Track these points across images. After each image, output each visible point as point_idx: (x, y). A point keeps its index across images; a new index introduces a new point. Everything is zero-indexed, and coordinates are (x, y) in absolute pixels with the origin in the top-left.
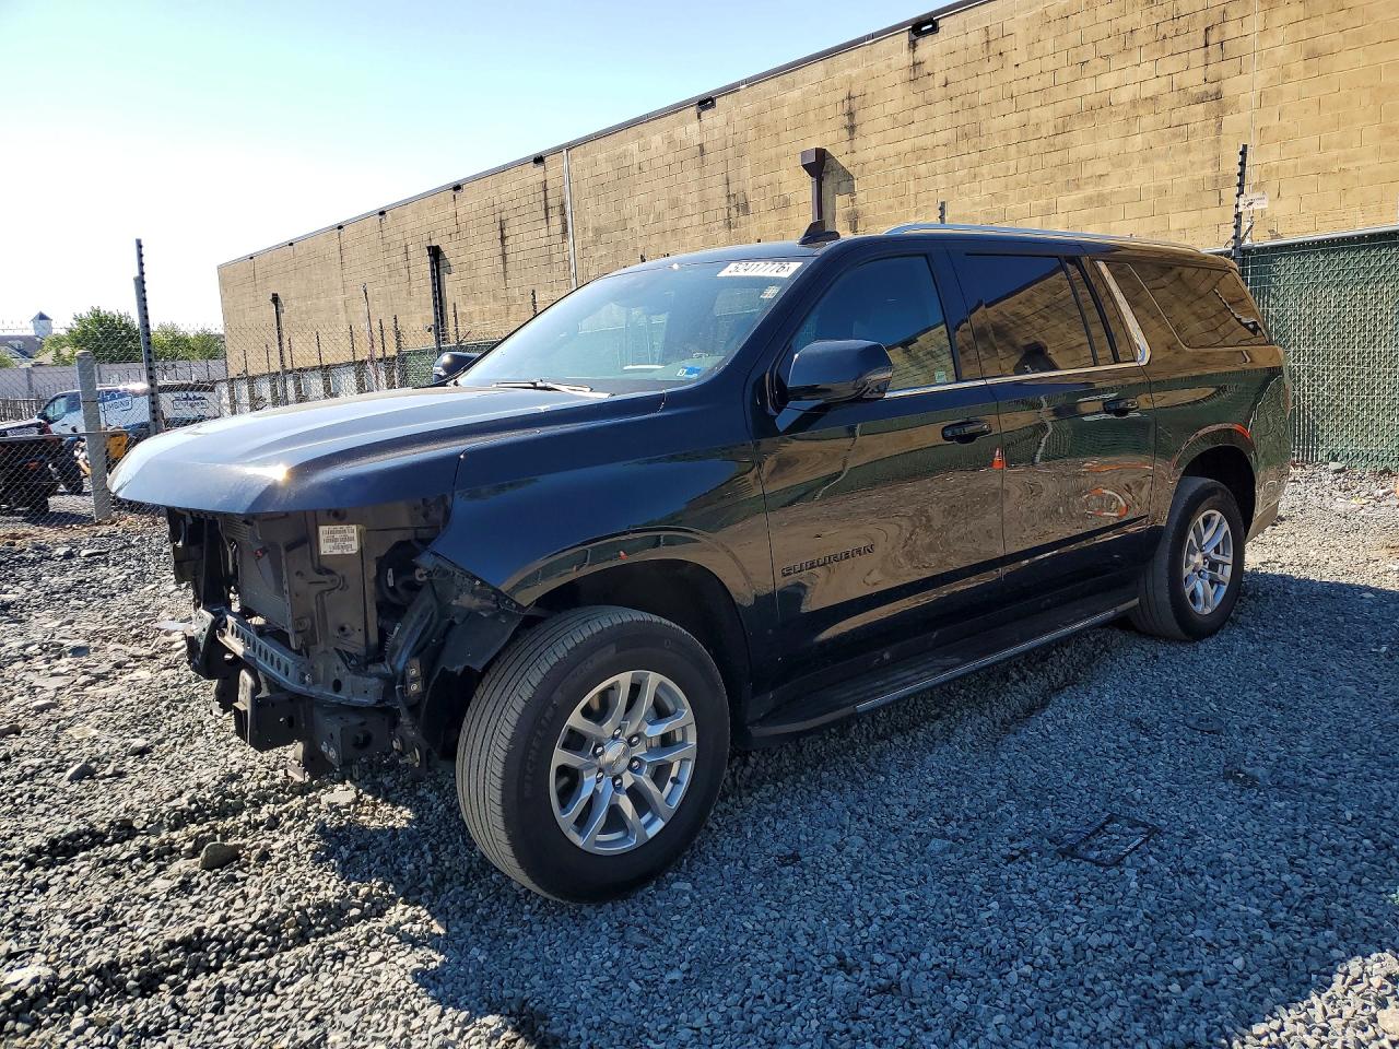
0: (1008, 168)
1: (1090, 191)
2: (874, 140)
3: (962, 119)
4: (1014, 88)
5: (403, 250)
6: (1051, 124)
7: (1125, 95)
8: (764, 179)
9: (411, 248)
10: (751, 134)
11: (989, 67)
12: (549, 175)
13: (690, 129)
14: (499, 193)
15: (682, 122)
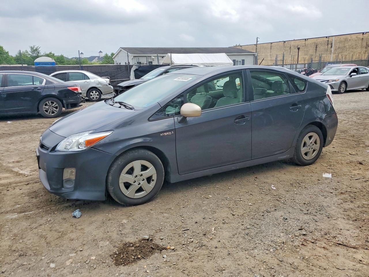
5: (289, 47)
13: (361, 36)
14: (317, 41)
15: (359, 35)
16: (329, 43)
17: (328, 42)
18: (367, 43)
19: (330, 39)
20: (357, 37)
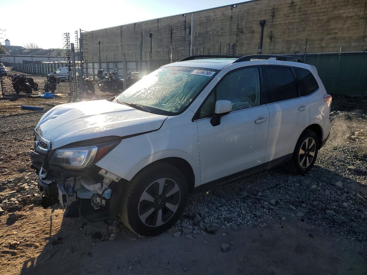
0: (313, 29)
1: (333, 36)
2: (279, 20)
3: (303, 17)
4: (317, 11)
5: (141, 34)
6: (325, 20)
7: (345, 15)
8: (248, 26)
9: (143, 33)
10: (246, 15)
11: (312, 5)
12: (187, 19)
14: (172, 22)
15: (227, 10)
16: (186, 26)
18: (238, 26)
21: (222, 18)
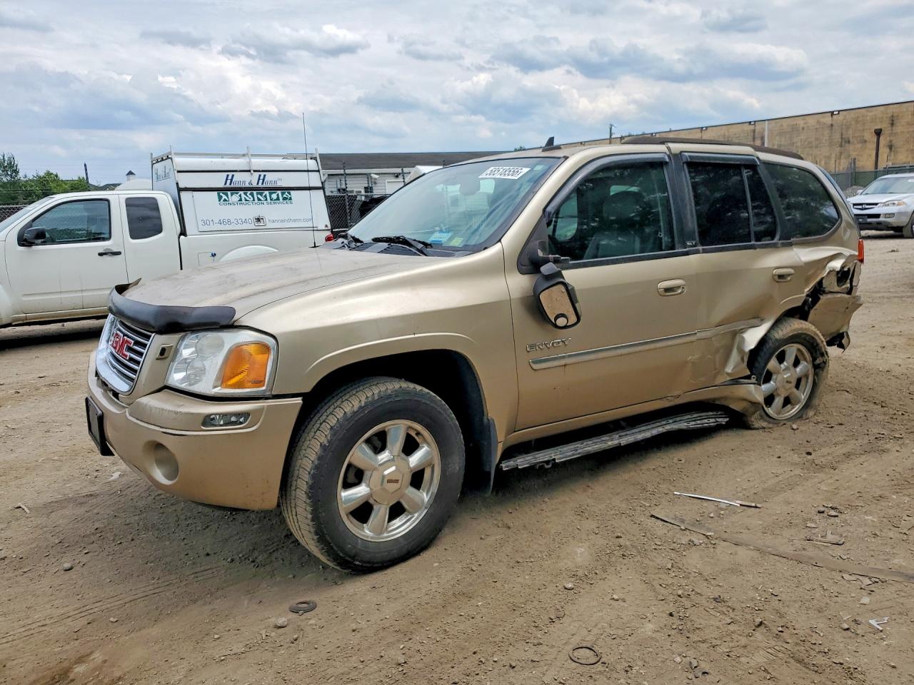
2: (900, 128)
10: (853, 123)
13: (828, 120)
14: (728, 132)
15: (823, 117)
17: (754, 135)
18: (842, 135)
19: (758, 127)
20: (818, 122)
21: (818, 126)
